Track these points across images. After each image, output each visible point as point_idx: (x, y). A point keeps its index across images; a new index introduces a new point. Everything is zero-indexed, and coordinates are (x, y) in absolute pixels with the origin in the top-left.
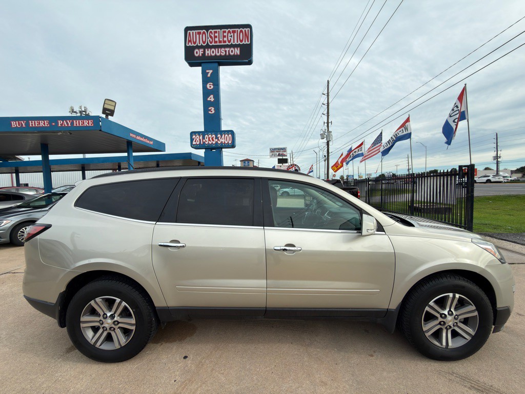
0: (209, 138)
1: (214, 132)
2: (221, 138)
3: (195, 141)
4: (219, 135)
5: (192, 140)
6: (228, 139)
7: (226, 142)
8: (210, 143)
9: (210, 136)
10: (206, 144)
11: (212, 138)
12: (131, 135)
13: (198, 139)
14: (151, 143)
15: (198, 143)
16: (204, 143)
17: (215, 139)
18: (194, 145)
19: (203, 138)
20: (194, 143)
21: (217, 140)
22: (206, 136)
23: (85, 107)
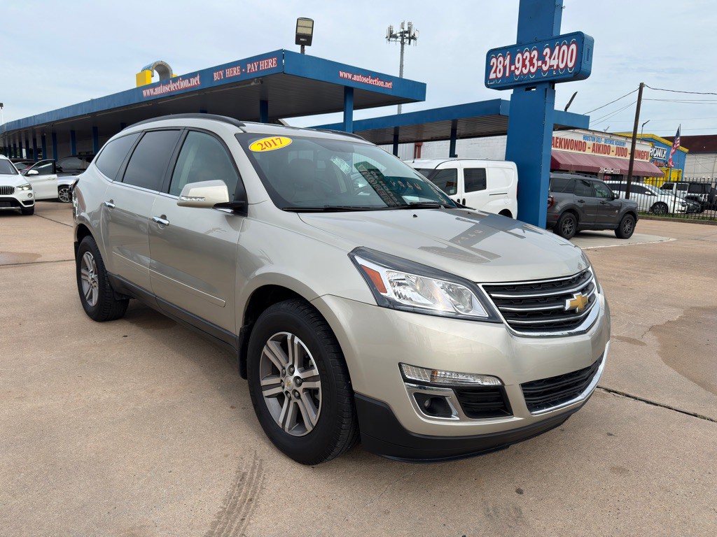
0: (524, 60)
1: (536, 42)
2: (550, 58)
3: (495, 72)
4: (547, 51)
5: (489, 68)
6: (567, 56)
7: (562, 66)
8: (525, 71)
9: (527, 54)
10: (516, 76)
11: (531, 60)
12: (341, 74)
13: (500, 67)
14: (389, 85)
15: (499, 75)
16: (512, 72)
17: (538, 60)
18: (493, 79)
19: (512, 62)
20: (492, 76)
21: (540, 63)
22: (519, 55)
23: (409, 24)
